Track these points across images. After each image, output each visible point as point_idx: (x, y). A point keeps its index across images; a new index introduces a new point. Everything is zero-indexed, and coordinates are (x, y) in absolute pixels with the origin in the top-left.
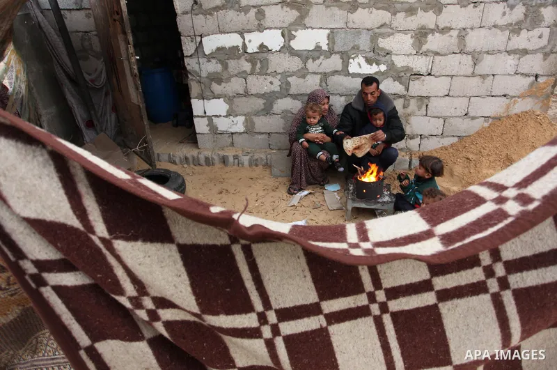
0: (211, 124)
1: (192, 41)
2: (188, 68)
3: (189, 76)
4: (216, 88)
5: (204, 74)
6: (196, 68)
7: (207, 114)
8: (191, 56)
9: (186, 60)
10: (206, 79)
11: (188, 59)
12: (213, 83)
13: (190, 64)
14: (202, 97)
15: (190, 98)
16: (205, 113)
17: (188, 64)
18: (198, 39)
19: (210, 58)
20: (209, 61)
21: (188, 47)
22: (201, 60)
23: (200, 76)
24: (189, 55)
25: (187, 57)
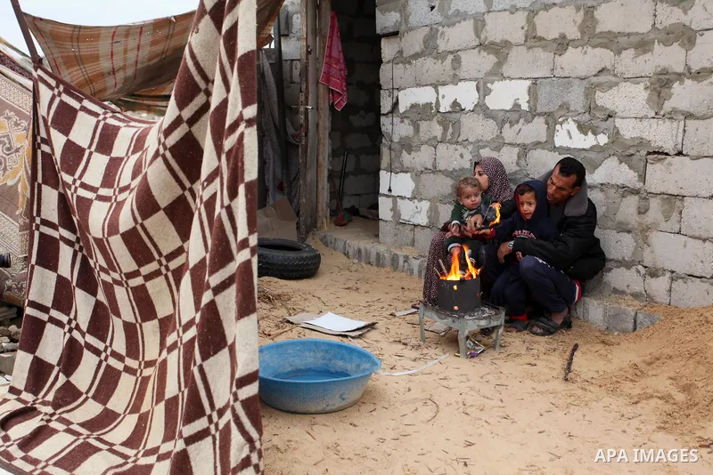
0: (395, 209)
1: (389, 96)
2: (383, 129)
3: (383, 140)
4: (407, 158)
5: (396, 139)
6: (390, 131)
7: (393, 193)
8: (387, 114)
9: (383, 119)
10: (397, 146)
11: (384, 117)
12: (404, 151)
13: (386, 123)
14: (390, 170)
15: (379, 170)
16: (390, 190)
17: (384, 125)
18: (396, 92)
19: (403, 117)
20: (402, 122)
21: (386, 105)
22: (395, 120)
23: (392, 141)
24: (385, 112)
25: (384, 115)
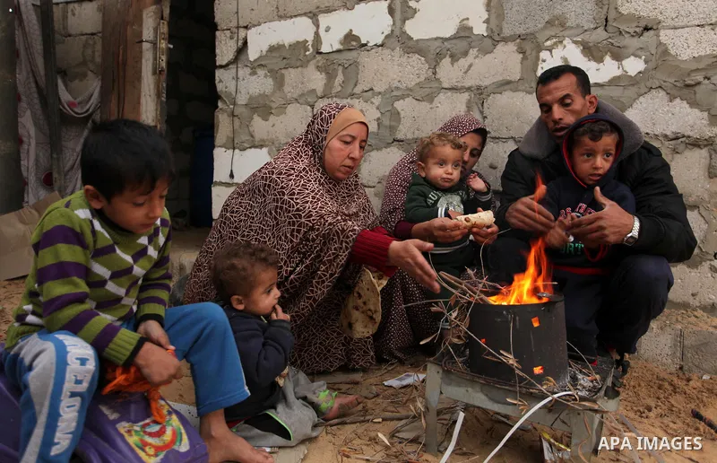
1: (232, 38)
2: (220, 87)
3: (220, 104)
4: (259, 126)
5: (242, 100)
6: (232, 88)
7: (235, 180)
8: (227, 65)
9: (219, 73)
10: (243, 110)
11: (222, 70)
12: (256, 117)
13: (224, 81)
14: (232, 145)
15: (213, 147)
16: (232, 176)
17: (221, 81)
18: (242, 32)
19: (255, 67)
20: (253, 73)
21: (225, 50)
22: (241, 73)
23: (234, 104)
24: (224, 63)
25: (221, 67)
